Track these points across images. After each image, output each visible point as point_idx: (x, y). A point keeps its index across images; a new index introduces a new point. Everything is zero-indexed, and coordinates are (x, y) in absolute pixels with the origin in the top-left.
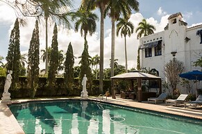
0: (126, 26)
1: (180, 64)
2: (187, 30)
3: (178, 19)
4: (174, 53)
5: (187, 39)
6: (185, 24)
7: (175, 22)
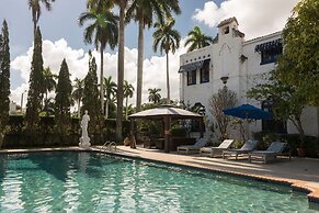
0: (168, 36)
1: (232, 96)
2: (244, 44)
3: (231, 26)
4: (225, 79)
5: (243, 58)
6: (242, 35)
7: (227, 32)
